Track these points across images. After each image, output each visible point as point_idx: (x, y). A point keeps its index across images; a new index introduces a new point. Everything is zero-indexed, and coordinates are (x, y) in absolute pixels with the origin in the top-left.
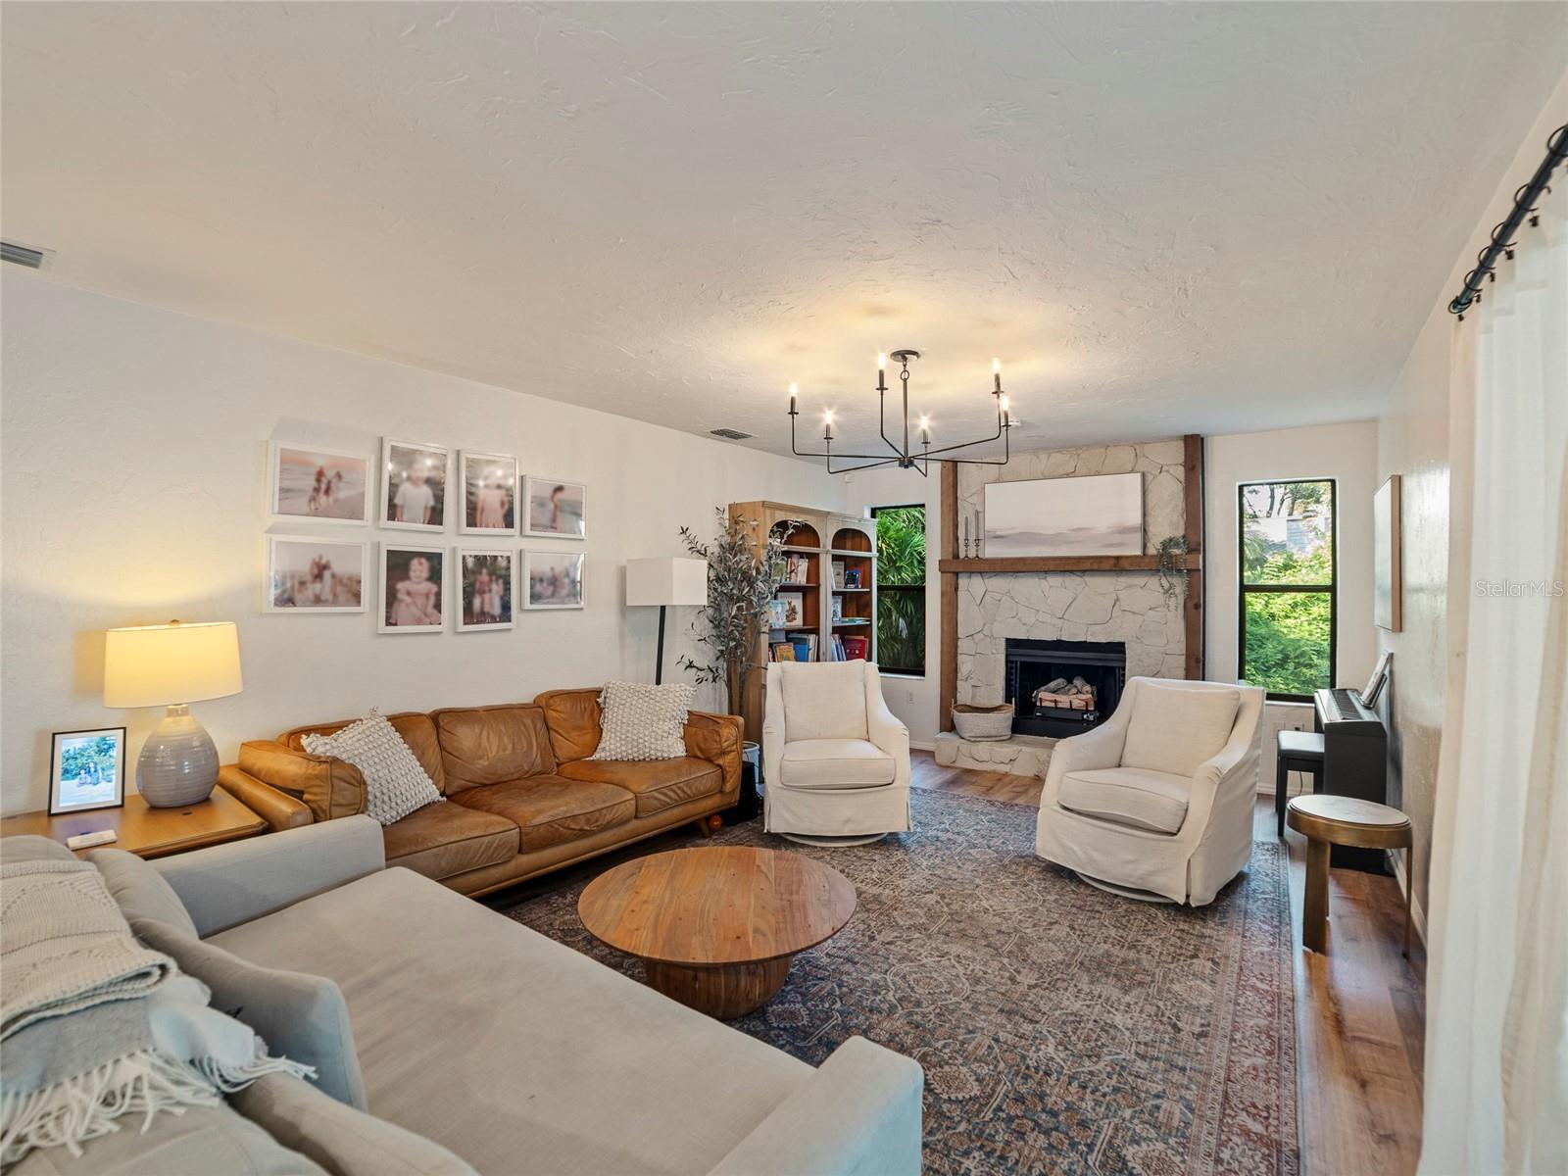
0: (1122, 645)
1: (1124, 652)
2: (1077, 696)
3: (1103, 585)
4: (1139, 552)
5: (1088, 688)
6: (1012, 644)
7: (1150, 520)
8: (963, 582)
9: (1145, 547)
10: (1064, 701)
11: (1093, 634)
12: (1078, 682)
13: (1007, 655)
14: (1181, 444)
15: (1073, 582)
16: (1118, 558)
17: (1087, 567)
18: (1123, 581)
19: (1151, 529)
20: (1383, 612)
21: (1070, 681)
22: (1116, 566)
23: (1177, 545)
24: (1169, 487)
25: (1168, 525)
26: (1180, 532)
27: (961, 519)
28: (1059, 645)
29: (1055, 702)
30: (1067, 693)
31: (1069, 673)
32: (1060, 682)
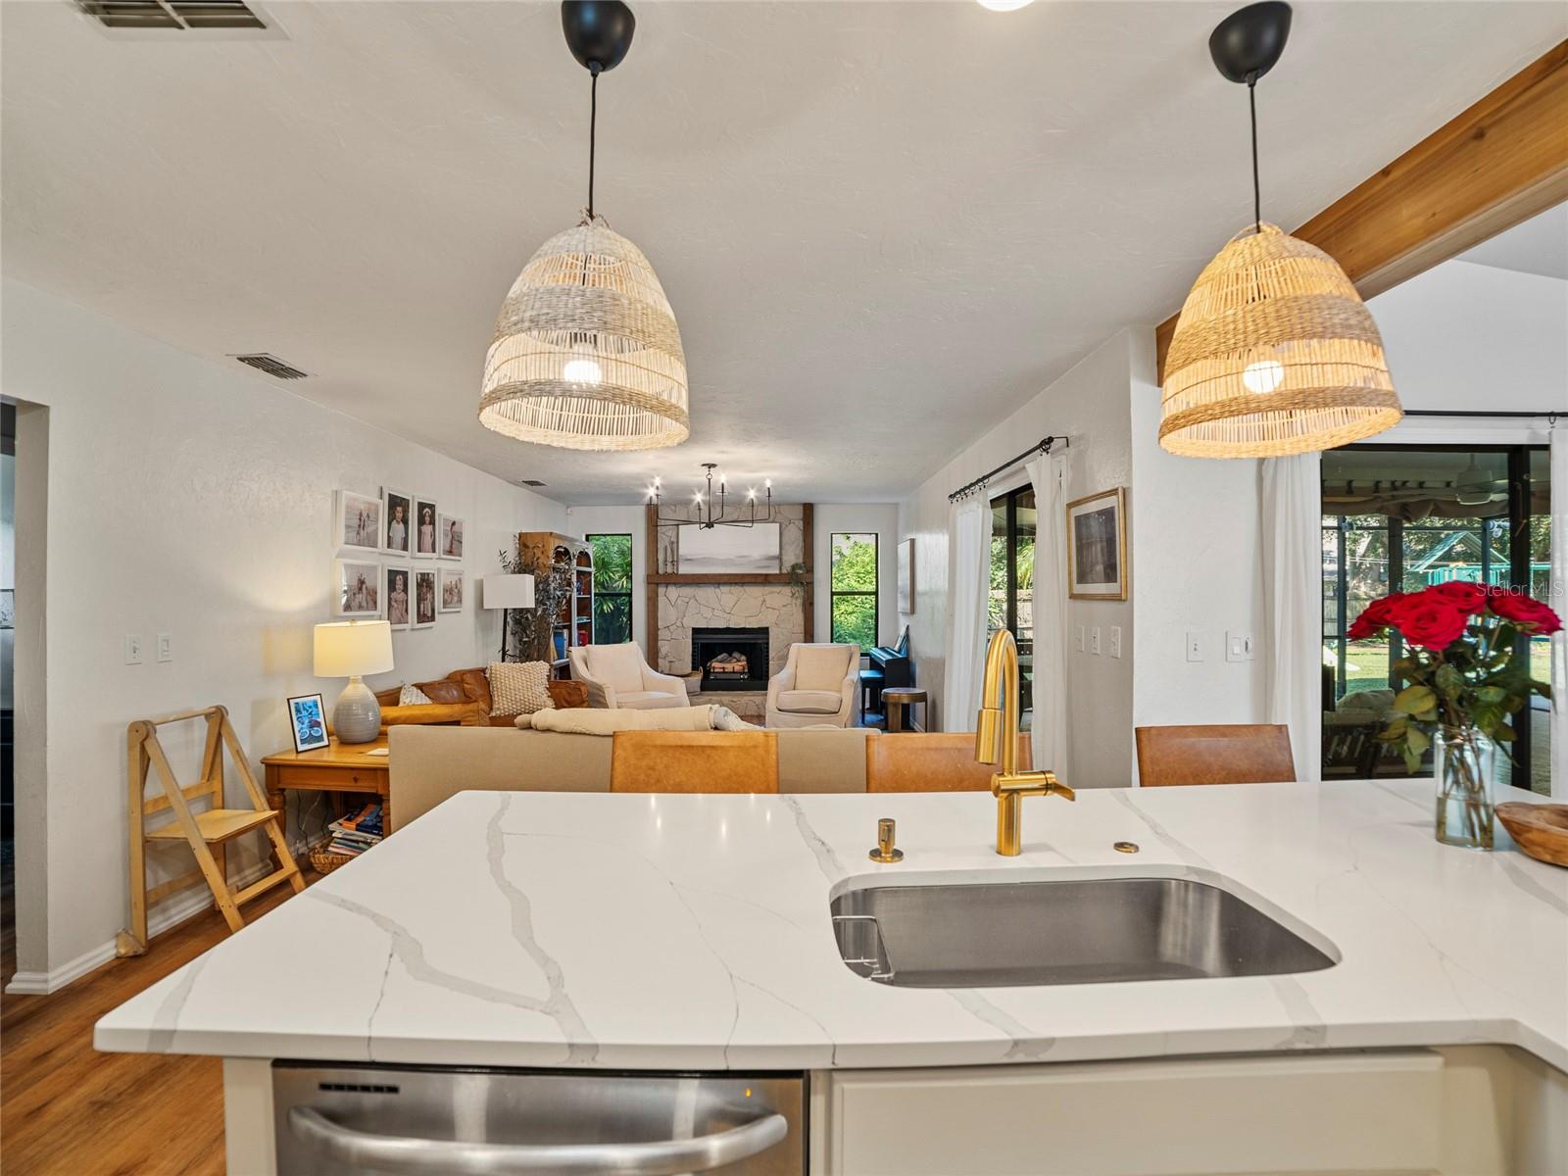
0: (767, 628)
1: (768, 633)
2: (737, 665)
3: (756, 592)
4: (778, 572)
5: (743, 658)
6: (696, 631)
7: (783, 552)
8: (661, 590)
9: (781, 569)
10: (729, 667)
11: (749, 623)
12: (736, 655)
13: (693, 639)
14: (801, 508)
15: (736, 589)
16: (767, 575)
17: (746, 581)
18: (768, 589)
19: (785, 558)
20: (903, 604)
21: (730, 655)
22: (764, 580)
23: (800, 568)
24: (795, 533)
25: (793, 556)
26: (801, 561)
27: (661, 546)
28: (728, 630)
29: (724, 668)
30: (730, 662)
31: (729, 649)
32: (724, 655)
